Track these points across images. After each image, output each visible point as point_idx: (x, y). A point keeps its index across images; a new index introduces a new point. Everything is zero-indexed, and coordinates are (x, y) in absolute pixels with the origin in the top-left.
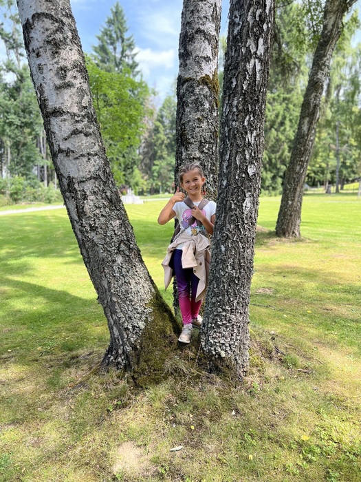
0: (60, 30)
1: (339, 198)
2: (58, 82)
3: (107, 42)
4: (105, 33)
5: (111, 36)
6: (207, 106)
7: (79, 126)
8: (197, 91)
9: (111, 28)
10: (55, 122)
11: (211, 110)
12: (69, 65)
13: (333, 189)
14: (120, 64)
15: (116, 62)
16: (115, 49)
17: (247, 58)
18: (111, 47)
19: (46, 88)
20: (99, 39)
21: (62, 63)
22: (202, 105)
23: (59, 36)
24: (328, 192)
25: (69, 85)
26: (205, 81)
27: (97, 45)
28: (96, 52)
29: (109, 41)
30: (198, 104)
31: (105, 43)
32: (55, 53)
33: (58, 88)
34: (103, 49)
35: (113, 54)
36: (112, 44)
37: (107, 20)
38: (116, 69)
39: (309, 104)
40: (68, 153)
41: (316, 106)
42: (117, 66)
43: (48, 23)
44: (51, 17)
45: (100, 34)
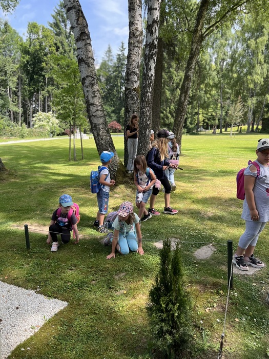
0: (94, 80)
1: (221, 136)
2: (93, 95)
3: (59, 21)
4: (59, 14)
5: (62, 16)
6: (136, 98)
7: (98, 108)
8: (132, 93)
9: (62, 10)
10: (91, 107)
11: (137, 100)
12: (96, 90)
13: (218, 131)
14: (69, 37)
15: (66, 36)
16: (66, 25)
17: (147, 92)
18: (63, 24)
19: (89, 97)
20: (54, 17)
21: (94, 90)
22: (134, 98)
23: (93, 82)
24: (214, 133)
25: (96, 96)
26: (135, 89)
27: (52, 22)
28: (51, 27)
29: (61, 20)
30: (132, 98)
31: (58, 22)
32: (92, 87)
33: (93, 97)
34: (56, 25)
35: (64, 29)
36: (64, 22)
37: (59, 4)
38: (67, 41)
39: (185, 87)
40: (95, 116)
41: (188, 88)
42: (67, 38)
43: (90, 78)
44: (91, 77)
45: (54, 14)
